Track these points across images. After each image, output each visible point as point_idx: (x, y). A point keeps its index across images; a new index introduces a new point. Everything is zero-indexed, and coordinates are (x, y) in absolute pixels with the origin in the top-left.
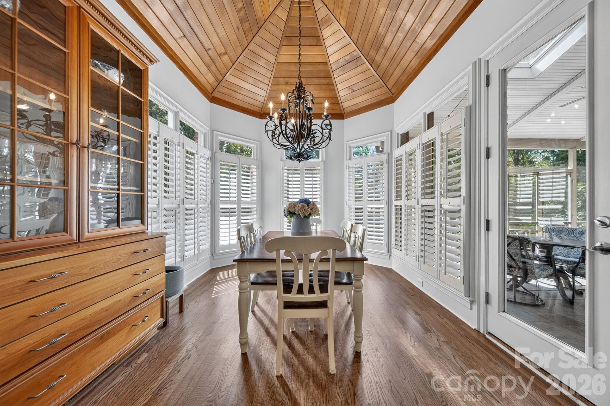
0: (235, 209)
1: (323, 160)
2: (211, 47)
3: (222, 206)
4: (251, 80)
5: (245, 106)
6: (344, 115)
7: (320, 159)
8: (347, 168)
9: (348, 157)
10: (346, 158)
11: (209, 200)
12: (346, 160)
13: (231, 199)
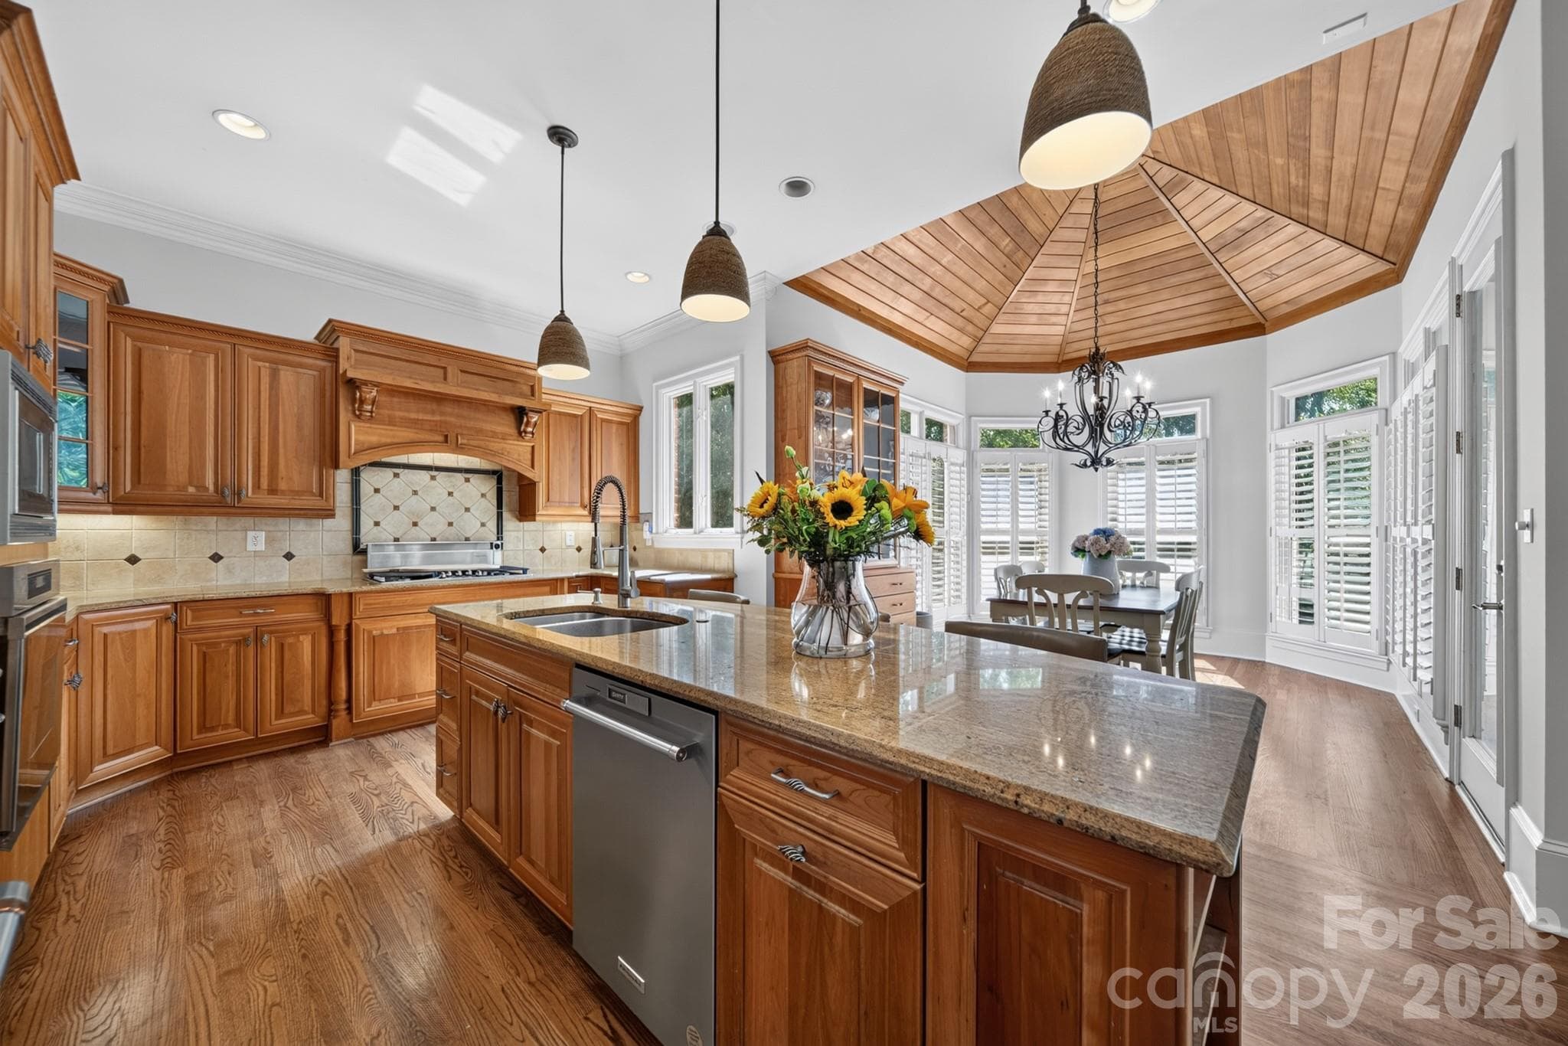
0: (1008, 543)
1: (1204, 438)
2: (965, 306)
3: (984, 538)
4: (1034, 319)
5: (1027, 359)
6: (1267, 325)
7: (1199, 434)
8: (1273, 448)
9: (1277, 424)
10: (1272, 425)
11: (964, 529)
12: (1272, 429)
13: (1000, 526)
